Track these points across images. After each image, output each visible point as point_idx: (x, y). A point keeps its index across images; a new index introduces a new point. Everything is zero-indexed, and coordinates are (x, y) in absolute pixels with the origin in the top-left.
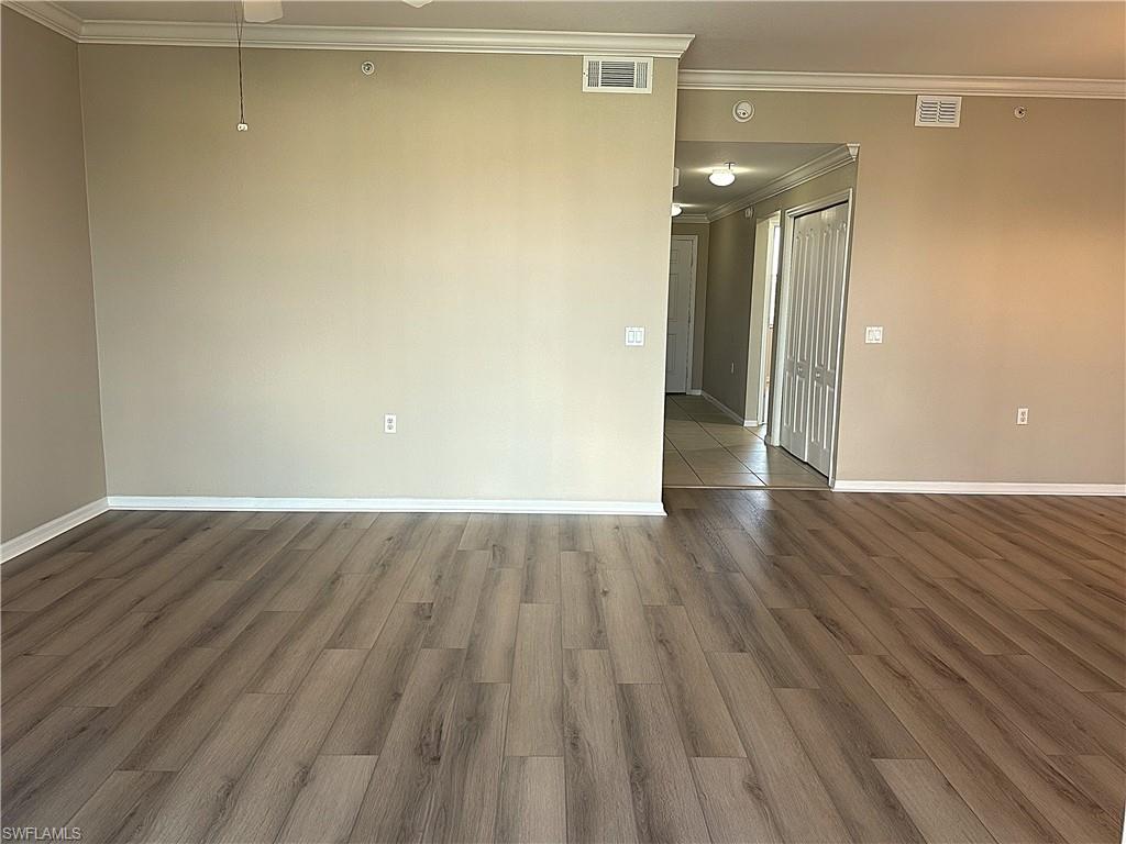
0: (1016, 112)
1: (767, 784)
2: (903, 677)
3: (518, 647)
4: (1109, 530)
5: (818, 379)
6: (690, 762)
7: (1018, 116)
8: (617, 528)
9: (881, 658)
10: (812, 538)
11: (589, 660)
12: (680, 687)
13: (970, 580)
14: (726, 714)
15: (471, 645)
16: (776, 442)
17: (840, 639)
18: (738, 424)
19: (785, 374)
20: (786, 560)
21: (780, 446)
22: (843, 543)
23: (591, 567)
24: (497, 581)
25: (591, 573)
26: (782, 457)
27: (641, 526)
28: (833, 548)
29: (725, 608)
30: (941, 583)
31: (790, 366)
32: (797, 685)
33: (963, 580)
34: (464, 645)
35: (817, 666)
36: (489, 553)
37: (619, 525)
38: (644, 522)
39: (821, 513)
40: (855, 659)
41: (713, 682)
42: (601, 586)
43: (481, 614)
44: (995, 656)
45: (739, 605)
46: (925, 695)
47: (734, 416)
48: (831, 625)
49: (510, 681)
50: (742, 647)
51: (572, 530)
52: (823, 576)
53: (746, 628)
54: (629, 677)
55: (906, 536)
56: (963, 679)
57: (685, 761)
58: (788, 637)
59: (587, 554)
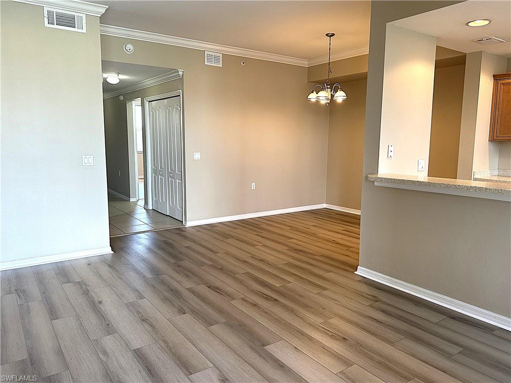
0: (242, 63)
1: (229, 376)
2: (255, 305)
3: (63, 347)
4: (290, 227)
5: (172, 177)
6: (189, 379)
7: (243, 64)
8: (89, 265)
9: (242, 299)
10: (188, 250)
11: (109, 342)
12: (165, 341)
13: (256, 256)
14: (194, 348)
15: (30, 355)
16: (150, 207)
17: (222, 295)
18: (127, 201)
19: (152, 175)
20: (181, 263)
21: (153, 209)
22: (202, 250)
23: (84, 289)
24: (28, 311)
25: (86, 293)
26: (155, 214)
27: (102, 261)
28: (199, 253)
29: (166, 294)
30: (247, 260)
31: (155, 171)
32: (217, 323)
33: (254, 256)
34: (26, 356)
35: (221, 311)
36: (14, 295)
37: (90, 263)
38: (102, 258)
39: (185, 237)
40: (232, 302)
41: (179, 333)
42: (96, 298)
43: (28, 334)
44: (281, 286)
45: (172, 290)
46: (267, 311)
47: (124, 197)
48: (217, 290)
49: (68, 368)
50: (183, 311)
51: (63, 271)
52: (202, 267)
53: (181, 301)
54: (137, 344)
55: (224, 242)
56: (276, 300)
57: (187, 379)
58: (201, 300)
59: (79, 283)
